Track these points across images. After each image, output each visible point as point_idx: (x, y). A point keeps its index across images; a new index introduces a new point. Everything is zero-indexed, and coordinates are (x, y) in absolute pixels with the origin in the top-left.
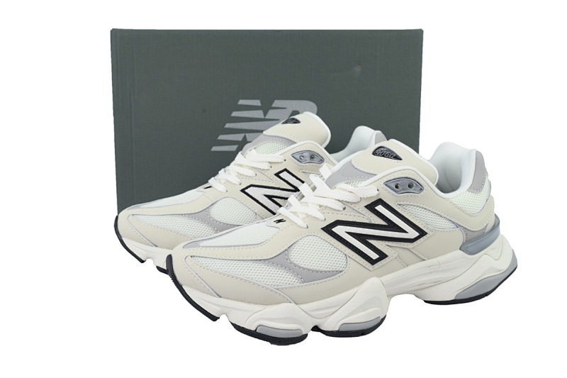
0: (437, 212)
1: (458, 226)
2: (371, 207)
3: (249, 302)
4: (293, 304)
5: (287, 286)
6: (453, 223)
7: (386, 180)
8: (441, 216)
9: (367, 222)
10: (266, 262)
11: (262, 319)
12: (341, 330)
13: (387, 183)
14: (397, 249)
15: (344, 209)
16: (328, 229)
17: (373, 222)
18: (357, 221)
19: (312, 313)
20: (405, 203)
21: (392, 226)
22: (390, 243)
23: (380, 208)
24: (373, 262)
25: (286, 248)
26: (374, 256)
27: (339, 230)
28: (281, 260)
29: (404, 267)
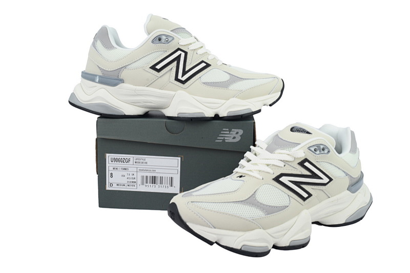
0: (337, 166)
1: (347, 174)
2: (302, 164)
3: (234, 230)
4: (262, 230)
5: (258, 217)
6: (345, 172)
7: (308, 146)
8: (339, 169)
9: (300, 173)
10: (243, 202)
11: (244, 241)
12: (291, 245)
13: (309, 148)
14: (317, 191)
15: (284, 166)
16: (277, 179)
17: (303, 174)
18: (294, 173)
19: (273, 235)
20: (320, 160)
21: (314, 176)
22: (313, 187)
23: (307, 164)
24: (304, 199)
25: (253, 193)
26: (305, 195)
27: (284, 179)
28: (251, 201)
29: (320, 202)
